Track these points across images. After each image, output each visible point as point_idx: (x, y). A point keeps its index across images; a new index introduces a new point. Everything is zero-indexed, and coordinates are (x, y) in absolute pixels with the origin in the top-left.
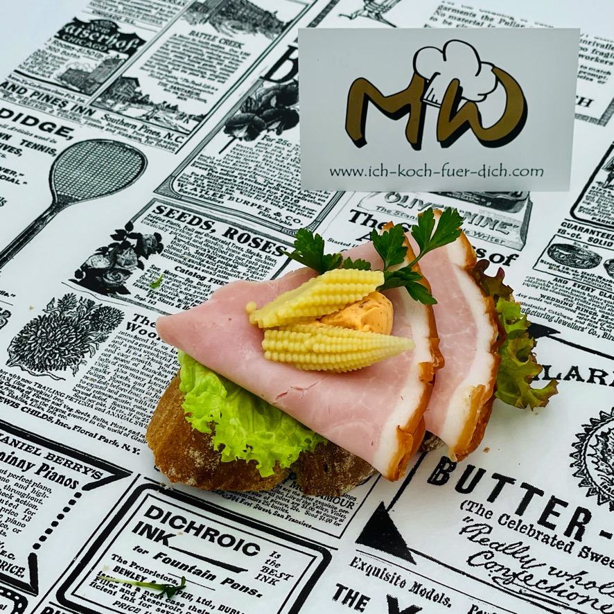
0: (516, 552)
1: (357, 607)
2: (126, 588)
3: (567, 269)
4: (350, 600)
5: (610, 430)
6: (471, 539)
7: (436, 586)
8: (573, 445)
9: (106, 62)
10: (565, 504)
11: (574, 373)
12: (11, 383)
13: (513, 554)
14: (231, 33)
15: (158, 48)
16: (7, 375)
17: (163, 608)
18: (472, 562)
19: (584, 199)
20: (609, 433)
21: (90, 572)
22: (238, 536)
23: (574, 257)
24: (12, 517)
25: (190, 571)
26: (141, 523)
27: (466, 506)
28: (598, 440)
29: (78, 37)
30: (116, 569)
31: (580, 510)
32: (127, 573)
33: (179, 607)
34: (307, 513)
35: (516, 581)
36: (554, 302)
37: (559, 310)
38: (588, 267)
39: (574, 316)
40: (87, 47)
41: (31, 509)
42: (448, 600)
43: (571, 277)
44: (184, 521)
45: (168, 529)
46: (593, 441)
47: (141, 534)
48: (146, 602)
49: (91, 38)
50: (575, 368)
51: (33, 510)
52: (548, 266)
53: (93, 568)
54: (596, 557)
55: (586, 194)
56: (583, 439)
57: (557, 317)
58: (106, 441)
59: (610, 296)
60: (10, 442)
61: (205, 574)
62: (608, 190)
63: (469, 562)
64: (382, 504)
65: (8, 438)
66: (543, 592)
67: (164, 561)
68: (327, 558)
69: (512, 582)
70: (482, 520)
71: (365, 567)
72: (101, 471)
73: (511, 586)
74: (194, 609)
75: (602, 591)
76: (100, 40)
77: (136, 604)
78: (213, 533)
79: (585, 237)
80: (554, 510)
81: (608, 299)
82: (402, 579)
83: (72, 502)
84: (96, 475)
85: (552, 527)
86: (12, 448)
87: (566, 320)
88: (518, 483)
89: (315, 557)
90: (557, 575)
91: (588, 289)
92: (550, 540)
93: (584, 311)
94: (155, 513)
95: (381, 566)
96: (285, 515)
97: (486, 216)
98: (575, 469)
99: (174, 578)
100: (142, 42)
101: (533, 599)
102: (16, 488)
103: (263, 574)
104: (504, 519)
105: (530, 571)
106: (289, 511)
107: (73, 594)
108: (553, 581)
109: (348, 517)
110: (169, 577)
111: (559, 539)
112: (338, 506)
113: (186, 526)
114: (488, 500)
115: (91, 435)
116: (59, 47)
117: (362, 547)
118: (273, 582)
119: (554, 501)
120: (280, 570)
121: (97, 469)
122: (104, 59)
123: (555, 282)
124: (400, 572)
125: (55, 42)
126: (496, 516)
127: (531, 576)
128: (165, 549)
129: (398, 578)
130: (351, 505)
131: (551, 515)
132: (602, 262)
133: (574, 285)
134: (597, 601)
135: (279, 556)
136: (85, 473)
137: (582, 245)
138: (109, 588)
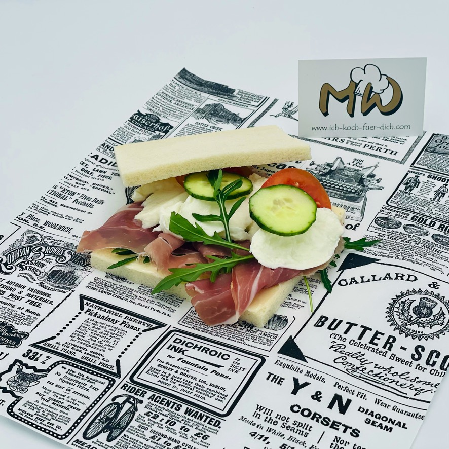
0: (358, 357)
1: (278, 383)
2: (164, 374)
3: (385, 229)
4: (275, 380)
5: (406, 300)
6: (335, 351)
7: (317, 373)
8: (387, 308)
9: (154, 137)
10: (383, 334)
11: (388, 276)
12: (108, 285)
13: (356, 358)
14: (216, 123)
15: (180, 130)
16: (105, 282)
17: (182, 384)
18: (336, 361)
19: (393, 197)
20: (405, 301)
21: (146, 367)
22: (219, 351)
23: (388, 223)
24: (108, 344)
25: (195, 366)
26: (171, 345)
27: (333, 336)
28: (400, 305)
29: (140, 122)
30: (159, 365)
31: (390, 337)
32: (164, 367)
33: (190, 384)
34: (253, 341)
35: (358, 371)
36: (378, 247)
37: (380, 251)
38: (395, 228)
39: (388, 252)
40: (144, 128)
41: (117, 340)
42: (323, 379)
43: (386, 233)
44: (193, 344)
45: (184, 347)
46: (397, 305)
47: (171, 349)
48: (173, 381)
49: (146, 123)
50: (388, 274)
51: (118, 340)
52: (375, 228)
53: (147, 365)
54: (398, 360)
55: (394, 195)
56: (392, 305)
57: (379, 254)
58: (154, 310)
59: (406, 242)
60: (107, 311)
61: (203, 368)
62: (405, 194)
63: (334, 361)
64: (291, 337)
65: (106, 309)
66: (372, 376)
67: (182, 362)
68: (263, 361)
69: (356, 371)
70: (341, 342)
71: (282, 365)
72: (152, 324)
73: (355, 374)
74: (198, 385)
75: (401, 377)
76: (150, 125)
77: (168, 382)
78: (207, 349)
79: (394, 214)
80: (377, 337)
81: (406, 243)
82: (301, 370)
83: (137, 336)
84: (149, 326)
85: (376, 344)
86: (108, 314)
87: (384, 254)
88: (359, 326)
89: (257, 360)
90: (378, 368)
91: (395, 239)
92: (375, 351)
93: (393, 249)
94: (178, 341)
95: (290, 364)
96: (243, 342)
97: (343, 204)
98: (388, 318)
99: (187, 369)
100: (172, 127)
101: (366, 380)
102: (110, 331)
103: (232, 368)
104: (352, 342)
105: (365, 366)
106: (245, 340)
107: (137, 378)
108: (376, 371)
109: (274, 342)
110: (185, 369)
111: (379, 350)
112: (269, 338)
113: (193, 346)
114: (344, 333)
115: (146, 307)
116: (130, 127)
117: (281, 355)
118: (236, 372)
119: (377, 333)
120: (240, 366)
121: (150, 323)
122: (152, 135)
123: (378, 237)
124: (299, 366)
125: (128, 124)
126: (348, 341)
127: (366, 369)
128: (183, 356)
129: (299, 369)
130: (275, 338)
131: (376, 339)
132: (402, 225)
133: (388, 238)
134: (398, 382)
135: (239, 360)
136: (144, 325)
137: (392, 217)
138: (155, 374)
